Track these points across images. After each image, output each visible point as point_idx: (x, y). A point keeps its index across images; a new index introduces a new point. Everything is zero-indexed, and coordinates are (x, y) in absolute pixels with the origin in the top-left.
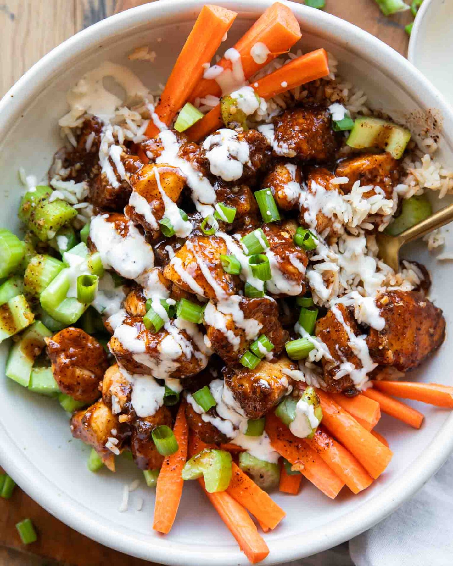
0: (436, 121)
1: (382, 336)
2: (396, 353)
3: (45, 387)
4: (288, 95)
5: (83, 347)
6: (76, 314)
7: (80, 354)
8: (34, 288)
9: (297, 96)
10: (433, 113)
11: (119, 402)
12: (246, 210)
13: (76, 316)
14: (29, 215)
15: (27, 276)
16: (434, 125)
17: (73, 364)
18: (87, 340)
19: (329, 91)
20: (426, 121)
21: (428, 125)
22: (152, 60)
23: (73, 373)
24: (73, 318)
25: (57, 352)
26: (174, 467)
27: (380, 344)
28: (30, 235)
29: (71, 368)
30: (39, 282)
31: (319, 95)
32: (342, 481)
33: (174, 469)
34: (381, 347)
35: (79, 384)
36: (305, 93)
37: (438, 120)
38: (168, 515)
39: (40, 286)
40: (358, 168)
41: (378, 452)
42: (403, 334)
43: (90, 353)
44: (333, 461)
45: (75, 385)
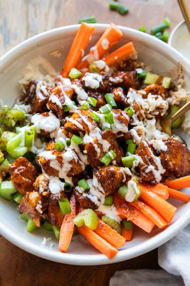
0: (182, 67)
1: (166, 154)
2: (174, 164)
3: (7, 188)
4: (117, 66)
5: (26, 166)
6: (24, 151)
7: (25, 169)
8: (4, 144)
9: (122, 66)
10: (180, 63)
11: (43, 187)
12: (101, 103)
13: (23, 152)
14: (3, 116)
15: (1, 139)
16: (182, 70)
17: (21, 174)
18: (28, 163)
19: (135, 63)
20: (178, 70)
21: (179, 73)
22: (59, 57)
23: (21, 179)
24: (22, 153)
25: (13, 169)
26: (69, 220)
27: (166, 158)
28: (4, 125)
29: (20, 175)
30: (7, 141)
31: (131, 66)
32: (153, 223)
33: (69, 222)
34: (166, 160)
35: (23, 184)
36: (125, 65)
37: (183, 65)
38: (66, 242)
39: (7, 143)
40: (150, 88)
41: (169, 207)
42: (176, 155)
43: (29, 169)
44: (147, 212)
45: (22, 184)
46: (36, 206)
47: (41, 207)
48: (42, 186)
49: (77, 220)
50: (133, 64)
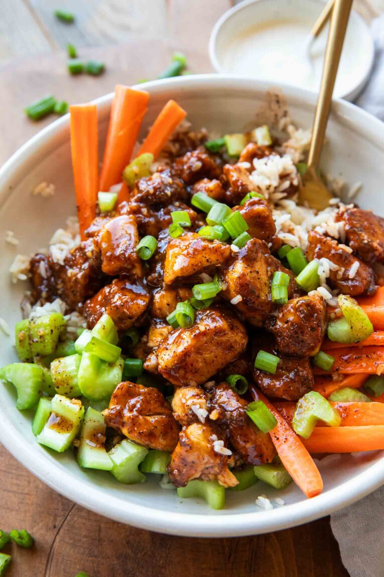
0: (277, 96)
5: (139, 394)
6: (118, 374)
7: (141, 400)
9: (173, 149)
10: (271, 91)
11: (201, 407)
12: (195, 215)
14: (28, 342)
15: (55, 379)
16: (278, 102)
17: (140, 412)
18: (139, 388)
19: (192, 135)
20: (270, 107)
21: (274, 110)
23: (147, 421)
24: (117, 379)
25: (120, 414)
26: (284, 437)
29: (140, 416)
30: (68, 375)
33: (286, 439)
35: (155, 427)
38: (311, 473)
39: (72, 378)
43: (148, 396)
45: (153, 429)
46: (212, 448)
47: (222, 442)
48: (198, 406)
49: (302, 425)
50: (189, 138)
